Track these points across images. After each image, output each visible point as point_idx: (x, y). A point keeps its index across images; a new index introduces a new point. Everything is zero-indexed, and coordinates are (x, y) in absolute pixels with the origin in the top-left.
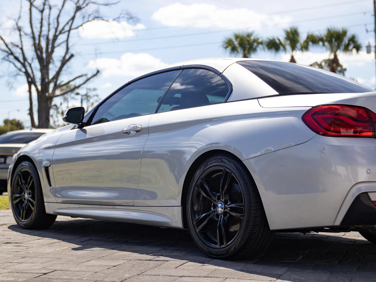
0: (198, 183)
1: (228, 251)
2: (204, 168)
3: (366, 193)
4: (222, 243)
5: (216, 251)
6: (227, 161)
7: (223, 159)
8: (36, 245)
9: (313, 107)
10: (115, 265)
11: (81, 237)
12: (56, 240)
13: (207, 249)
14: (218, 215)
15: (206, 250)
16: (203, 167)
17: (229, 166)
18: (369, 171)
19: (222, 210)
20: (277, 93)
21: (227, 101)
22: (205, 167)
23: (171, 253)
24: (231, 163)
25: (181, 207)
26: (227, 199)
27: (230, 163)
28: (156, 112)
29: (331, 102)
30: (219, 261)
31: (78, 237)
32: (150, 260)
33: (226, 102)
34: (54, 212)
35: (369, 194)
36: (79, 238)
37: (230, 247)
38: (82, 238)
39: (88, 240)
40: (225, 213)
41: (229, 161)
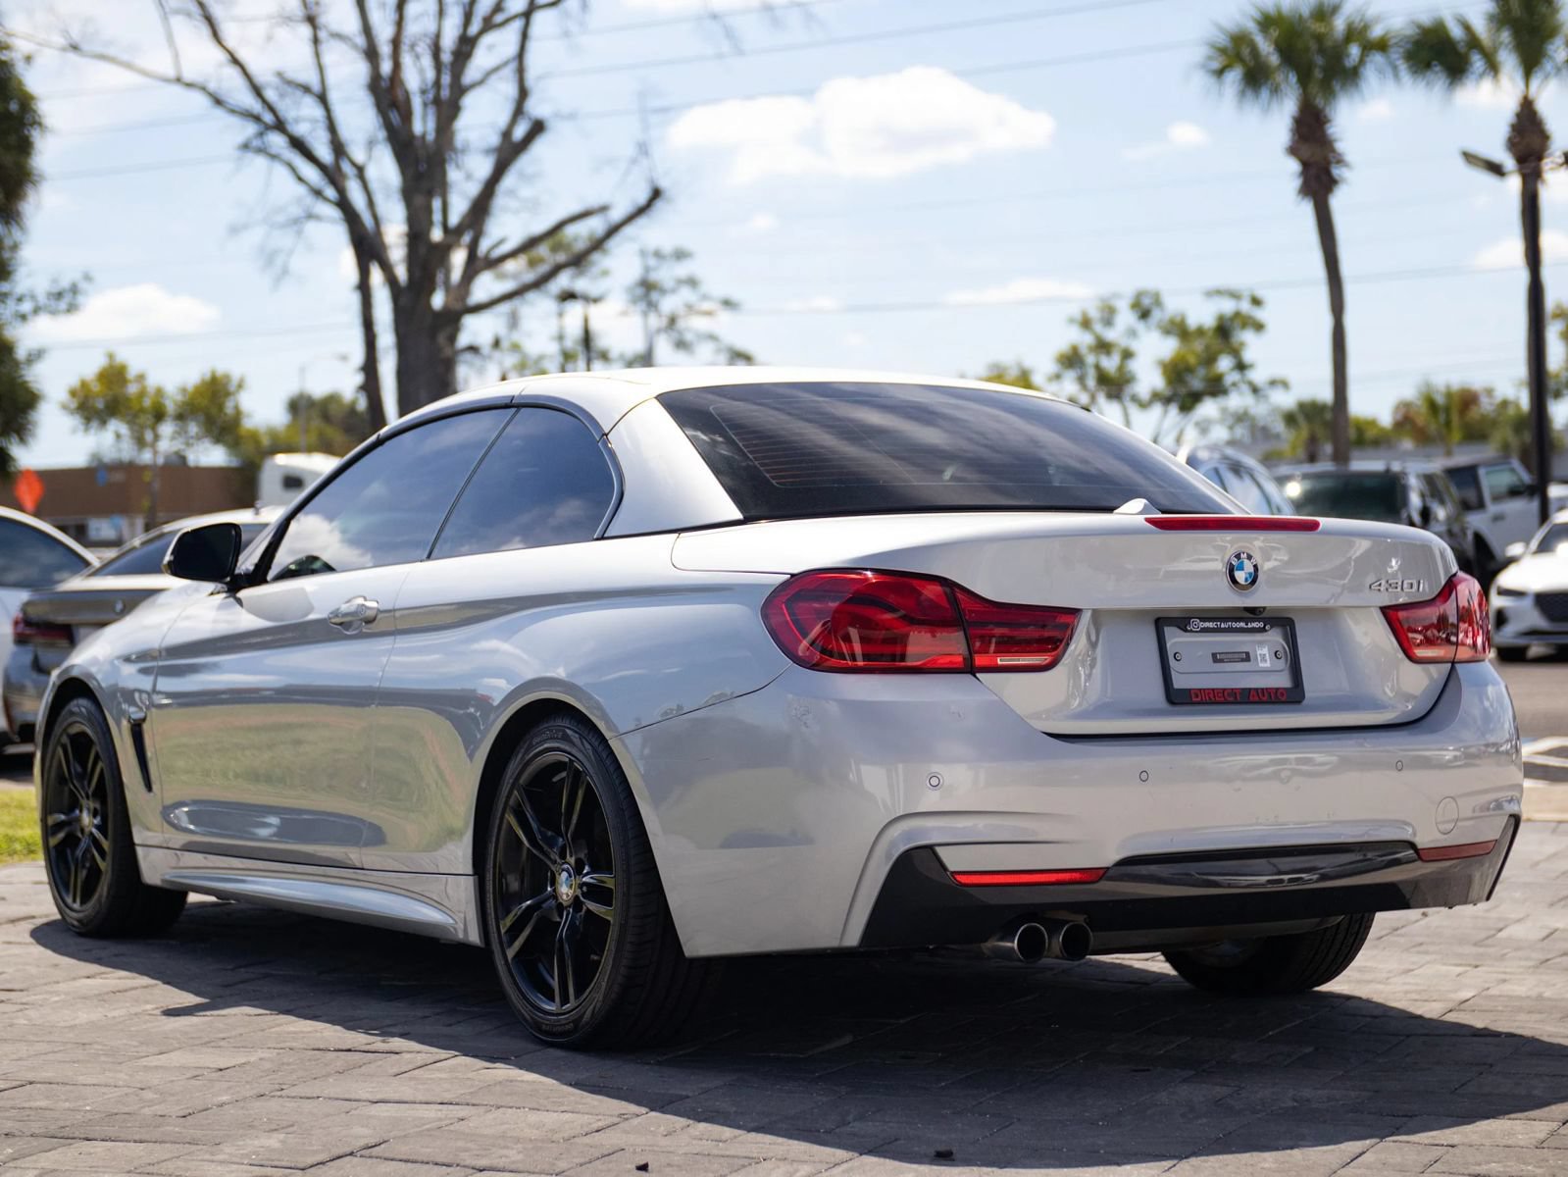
0: (512, 802)
1: (577, 1022)
2: (523, 756)
3: (930, 848)
4: (565, 1000)
5: (548, 1020)
6: (577, 736)
7: (568, 731)
8: (63, 997)
9: (793, 575)
10: (222, 1067)
11: (240, 967)
12: (146, 980)
13: (532, 1018)
14: (560, 908)
15: (528, 1017)
16: (523, 750)
17: (580, 753)
18: (934, 781)
19: (571, 892)
20: (738, 515)
21: (606, 535)
22: (527, 751)
23: (450, 1025)
24: (588, 746)
25: (471, 878)
26: (582, 856)
27: (583, 745)
28: (429, 557)
29: (844, 562)
30: (559, 1053)
31: (230, 967)
32: (349, 1050)
33: (602, 538)
34: (163, 881)
35: (939, 850)
36: (232, 970)
37: (583, 1011)
38: (242, 970)
39: (253, 980)
40: (577, 903)
41: (581, 737)
